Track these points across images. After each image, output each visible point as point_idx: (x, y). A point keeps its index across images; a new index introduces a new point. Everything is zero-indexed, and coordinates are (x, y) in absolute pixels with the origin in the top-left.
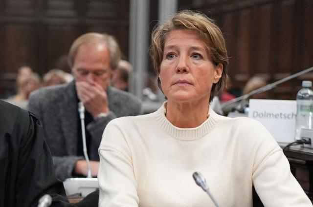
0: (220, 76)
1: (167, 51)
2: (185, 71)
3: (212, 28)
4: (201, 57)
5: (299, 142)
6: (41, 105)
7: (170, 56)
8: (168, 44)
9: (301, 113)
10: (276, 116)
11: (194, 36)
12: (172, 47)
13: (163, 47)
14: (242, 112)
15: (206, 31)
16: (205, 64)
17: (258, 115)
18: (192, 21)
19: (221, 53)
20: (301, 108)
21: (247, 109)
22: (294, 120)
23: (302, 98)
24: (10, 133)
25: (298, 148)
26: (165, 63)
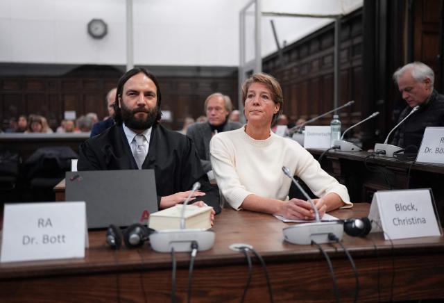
0: (278, 110)
1: (249, 94)
2: (258, 105)
3: (275, 83)
4: (267, 98)
5: (334, 148)
6: (193, 132)
7: (251, 96)
8: (250, 89)
9: (333, 133)
10: (320, 134)
11: (264, 86)
12: (251, 91)
13: (247, 91)
14: (301, 133)
15: (271, 84)
16: (270, 102)
17: (310, 134)
18: (264, 77)
19: (279, 96)
20: (333, 130)
21: (303, 132)
22: (329, 137)
23: (334, 124)
24: (176, 149)
25: (333, 151)
26: (248, 100)
